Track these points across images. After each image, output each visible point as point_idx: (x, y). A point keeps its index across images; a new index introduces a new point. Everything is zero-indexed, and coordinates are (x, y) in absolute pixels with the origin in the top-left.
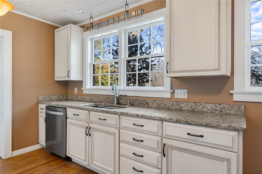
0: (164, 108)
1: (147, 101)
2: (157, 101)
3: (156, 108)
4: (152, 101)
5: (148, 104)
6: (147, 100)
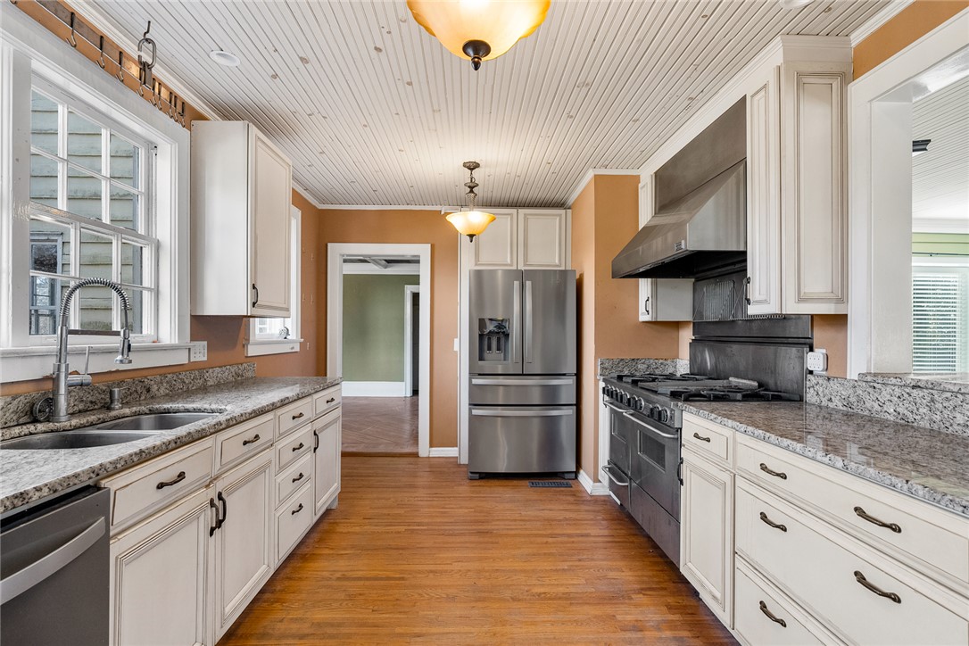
0: (180, 391)
1: (146, 380)
2: (169, 376)
3: (167, 395)
4: (158, 378)
5: (148, 390)
6: (146, 377)
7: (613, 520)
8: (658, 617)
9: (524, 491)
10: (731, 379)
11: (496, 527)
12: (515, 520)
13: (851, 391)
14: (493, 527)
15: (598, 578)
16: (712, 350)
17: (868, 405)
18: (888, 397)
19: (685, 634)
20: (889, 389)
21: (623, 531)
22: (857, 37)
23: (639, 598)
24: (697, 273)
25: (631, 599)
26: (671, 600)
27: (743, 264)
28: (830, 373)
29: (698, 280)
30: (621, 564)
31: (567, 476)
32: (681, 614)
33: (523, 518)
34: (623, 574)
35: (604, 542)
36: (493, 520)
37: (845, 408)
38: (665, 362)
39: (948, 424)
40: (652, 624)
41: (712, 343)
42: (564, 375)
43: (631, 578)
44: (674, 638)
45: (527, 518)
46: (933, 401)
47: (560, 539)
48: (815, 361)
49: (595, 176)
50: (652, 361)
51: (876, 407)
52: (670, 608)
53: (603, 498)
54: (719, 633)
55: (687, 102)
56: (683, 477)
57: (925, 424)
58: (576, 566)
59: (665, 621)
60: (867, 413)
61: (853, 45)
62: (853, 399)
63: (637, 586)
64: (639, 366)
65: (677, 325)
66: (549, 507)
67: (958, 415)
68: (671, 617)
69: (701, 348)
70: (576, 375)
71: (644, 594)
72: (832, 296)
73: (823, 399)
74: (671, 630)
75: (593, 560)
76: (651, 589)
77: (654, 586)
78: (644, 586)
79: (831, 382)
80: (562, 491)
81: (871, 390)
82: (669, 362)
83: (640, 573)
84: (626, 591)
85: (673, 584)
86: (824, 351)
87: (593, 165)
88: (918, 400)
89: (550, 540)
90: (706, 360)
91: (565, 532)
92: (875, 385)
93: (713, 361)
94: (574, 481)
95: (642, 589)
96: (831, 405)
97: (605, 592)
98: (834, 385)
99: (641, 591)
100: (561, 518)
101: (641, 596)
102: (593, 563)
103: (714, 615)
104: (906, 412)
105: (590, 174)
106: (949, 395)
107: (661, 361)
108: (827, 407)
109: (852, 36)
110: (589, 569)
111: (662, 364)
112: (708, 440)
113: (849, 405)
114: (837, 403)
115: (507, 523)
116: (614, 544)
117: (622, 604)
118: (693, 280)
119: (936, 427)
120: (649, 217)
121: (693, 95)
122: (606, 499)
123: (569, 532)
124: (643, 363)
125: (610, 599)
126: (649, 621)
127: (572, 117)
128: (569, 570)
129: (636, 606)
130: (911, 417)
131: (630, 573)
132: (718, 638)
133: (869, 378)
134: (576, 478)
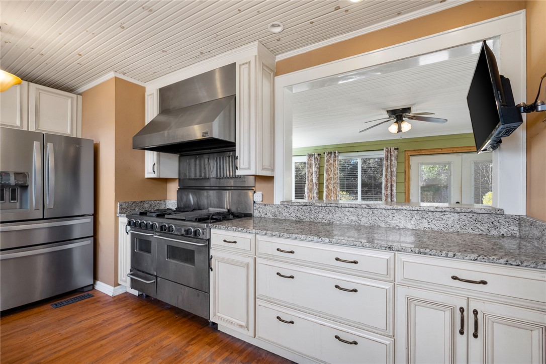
7: (140, 307)
8: (207, 354)
9: (50, 314)
10: (210, 209)
11: (41, 356)
12: (58, 341)
13: (276, 209)
14: (38, 358)
15: (158, 351)
16: (194, 194)
17: (284, 215)
18: (293, 210)
19: (226, 354)
20: (293, 207)
21: (152, 312)
22: (280, 58)
23: (191, 349)
24: (183, 152)
25: (186, 352)
26: (207, 340)
27: (234, 148)
28: (264, 202)
29: (181, 156)
30: (165, 333)
31: (85, 289)
32: (217, 344)
33: (65, 337)
34: (171, 339)
35: (144, 325)
36: (34, 352)
37: (273, 217)
38: (160, 202)
39: (316, 219)
40: (208, 360)
41: (194, 190)
42: (83, 216)
43: (178, 339)
44: (223, 360)
45: (69, 335)
46: (311, 210)
47: (111, 338)
48: (258, 197)
49: (116, 78)
50: (152, 202)
51: (288, 215)
52: (209, 344)
53: (123, 296)
54: (239, 344)
55: (198, 54)
56: (212, 266)
57: (308, 220)
58: (138, 351)
59: (213, 354)
60: (284, 218)
61: (276, 61)
62: (277, 213)
63: (184, 342)
64: (145, 206)
65: (166, 180)
66: (84, 317)
67: (320, 215)
68: (214, 349)
69: (186, 193)
70: (93, 215)
71: (192, 345)
72: (269, 167)
73: (262, 214)
74: (219, 357)
75: (145, 340)
76: (193, 339)
77: (193, 337)
78: (188, 340)
79: (266, 206)
80: (88, 301)
81: (285, 208)
82: (162, 202)
83: (180, 333)
84: (181, 349)
85: (201, 330)
86: (261, 192)
87: (116, 69)
88: (305, 211)
89: (103, 342)
90: (190, 200)
91: (111, 331)
92: (287, 206)
93: (196, 199)
94: (93, 291)
95: (188, 342)
96: (266, 216)
97: (169, 357)
98: (268, 208)
99: (188, 344)
100: (100, 322)
101: (190, 347)
102: (147, 343)
103: (230, 336)
104: (300, 216)
105: (111, 75)
106: (316, 207)
107: (158, 202)
108: (265, 218)
109: (277, 57)
110: (148, 348)
111: (158, 203)
112: (235, 242)
113: (275, 215)
114: (270, 215)
115: (50, 347)
116: (152, 323)
117: (184, 358)
118: (179, 155)
119: (312, 220)
120: (155, 115)
121: (203, 52)
122: (125, 295)
123: (114, 329)
124: (148, 203)
125: (175, 360)
126: (205, 359)
127: (123, 27)
128: (133, 357)
129: (192, 354)
130: (302, 218)
131: (174, 337)
132: (240, 346)
133: (285, 203)
134: (93, 288)
